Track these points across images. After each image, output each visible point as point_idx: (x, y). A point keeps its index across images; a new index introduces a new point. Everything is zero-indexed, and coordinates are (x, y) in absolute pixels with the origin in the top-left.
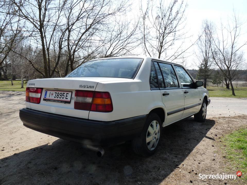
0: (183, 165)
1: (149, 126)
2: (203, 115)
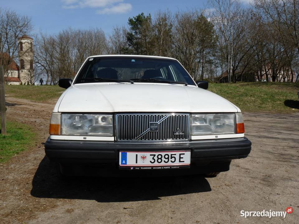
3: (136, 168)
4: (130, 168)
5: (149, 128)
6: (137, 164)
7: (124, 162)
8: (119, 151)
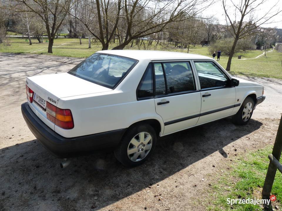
0: (158, 185)
1: (133, 137)
2: (243, 117)
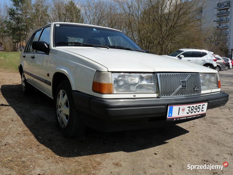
3: (178, 119)
4: (174, 119)
5: (180, 85)
6: (179, 116)
7: (170, 115)
8: (168, 105)
